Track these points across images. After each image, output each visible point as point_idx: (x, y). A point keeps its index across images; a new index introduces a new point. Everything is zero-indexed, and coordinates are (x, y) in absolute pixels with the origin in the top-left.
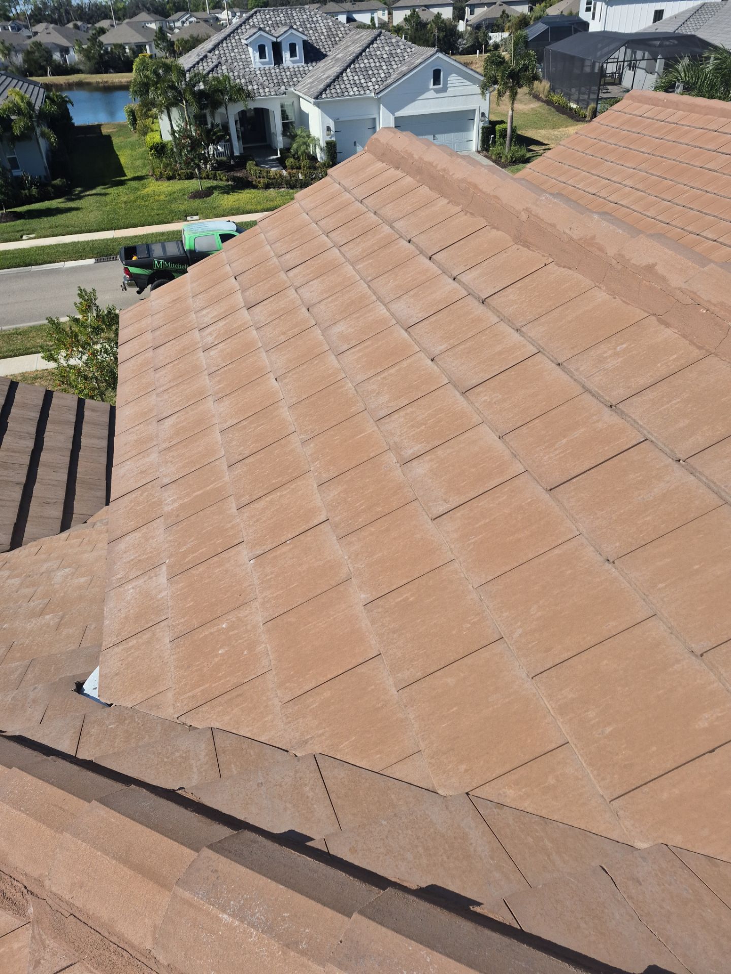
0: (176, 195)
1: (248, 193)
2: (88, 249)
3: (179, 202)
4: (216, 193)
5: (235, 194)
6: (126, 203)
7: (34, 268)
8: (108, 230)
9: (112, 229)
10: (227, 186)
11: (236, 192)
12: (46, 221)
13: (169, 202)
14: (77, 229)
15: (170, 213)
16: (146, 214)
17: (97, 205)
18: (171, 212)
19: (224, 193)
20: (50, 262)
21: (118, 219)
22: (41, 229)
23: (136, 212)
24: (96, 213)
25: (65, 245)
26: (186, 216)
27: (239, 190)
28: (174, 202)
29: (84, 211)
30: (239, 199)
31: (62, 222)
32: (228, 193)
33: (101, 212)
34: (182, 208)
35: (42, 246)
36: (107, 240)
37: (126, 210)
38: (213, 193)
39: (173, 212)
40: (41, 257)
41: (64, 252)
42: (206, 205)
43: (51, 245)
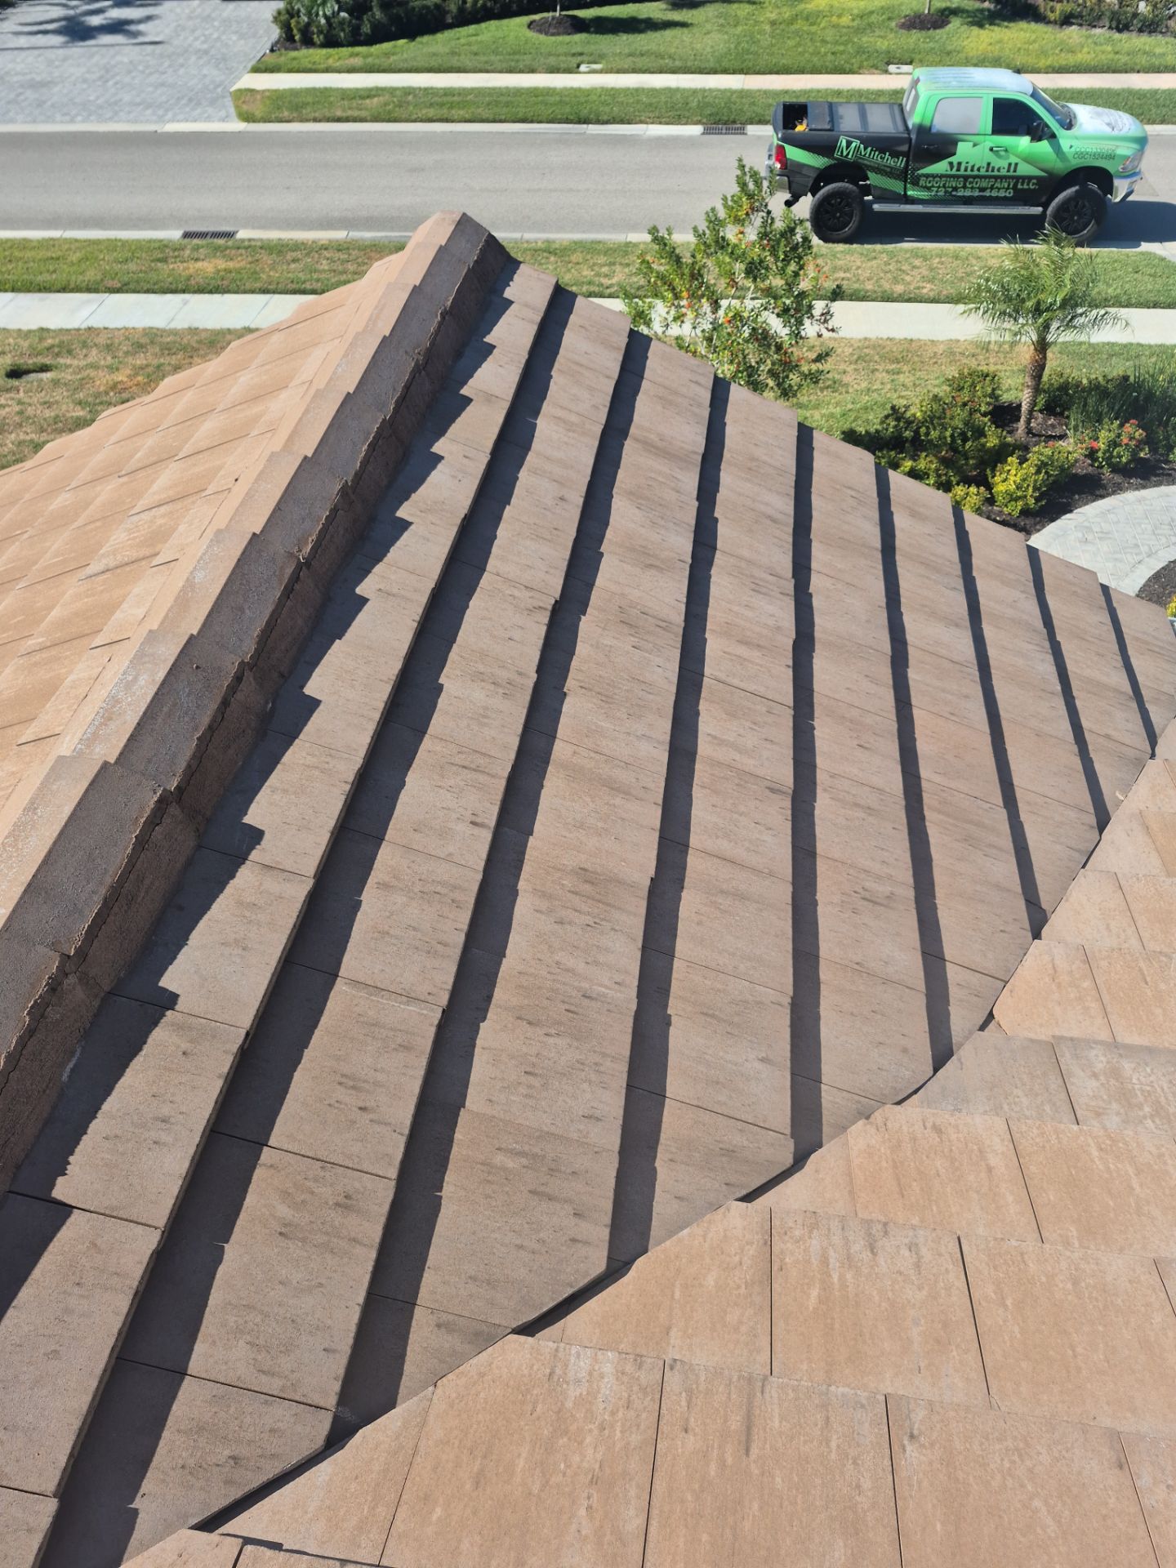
0: (874, 18)
1: (1022, 29)
2: (694, 104)
3: (878, 33)
4: (955, 23)
5: (996, 28)
6: (773, 23)
7: (593, 129)
8: (734, 72)
9: (741, 71)
10: (982, 11)
11: (999, 25)
12: (624, 42)
13: (859, 31)
14: (678, 63)
15: (858, 52)
16: (811, 50)
17: (722, 21)
18: (860, 51)
19: (973, 24)
20: (622, 122)
21: (756, 53)
22: (615, 55)
23: (791, 43)
24: (716, 36)
25: (653, 92)
26: (888, 63)
27: (1004, 20)
28: (868, 31)
29: (695, 30)
30: (1000, 41)
31: (653, 47)
32: (981, 26)
33: (726, 37)
34: (882, 45)
35: (612, 89)
36: (732, 92)
37: (773, 37)
38: (949, 23)
39: (864, 52)
40: (607, 109)
41: (651, 105)
42: (931, 45)
43: (628, 89)
